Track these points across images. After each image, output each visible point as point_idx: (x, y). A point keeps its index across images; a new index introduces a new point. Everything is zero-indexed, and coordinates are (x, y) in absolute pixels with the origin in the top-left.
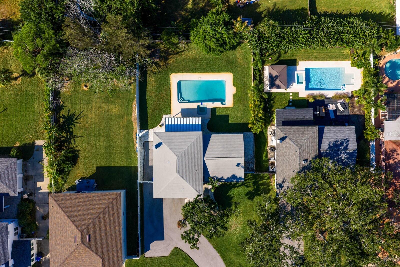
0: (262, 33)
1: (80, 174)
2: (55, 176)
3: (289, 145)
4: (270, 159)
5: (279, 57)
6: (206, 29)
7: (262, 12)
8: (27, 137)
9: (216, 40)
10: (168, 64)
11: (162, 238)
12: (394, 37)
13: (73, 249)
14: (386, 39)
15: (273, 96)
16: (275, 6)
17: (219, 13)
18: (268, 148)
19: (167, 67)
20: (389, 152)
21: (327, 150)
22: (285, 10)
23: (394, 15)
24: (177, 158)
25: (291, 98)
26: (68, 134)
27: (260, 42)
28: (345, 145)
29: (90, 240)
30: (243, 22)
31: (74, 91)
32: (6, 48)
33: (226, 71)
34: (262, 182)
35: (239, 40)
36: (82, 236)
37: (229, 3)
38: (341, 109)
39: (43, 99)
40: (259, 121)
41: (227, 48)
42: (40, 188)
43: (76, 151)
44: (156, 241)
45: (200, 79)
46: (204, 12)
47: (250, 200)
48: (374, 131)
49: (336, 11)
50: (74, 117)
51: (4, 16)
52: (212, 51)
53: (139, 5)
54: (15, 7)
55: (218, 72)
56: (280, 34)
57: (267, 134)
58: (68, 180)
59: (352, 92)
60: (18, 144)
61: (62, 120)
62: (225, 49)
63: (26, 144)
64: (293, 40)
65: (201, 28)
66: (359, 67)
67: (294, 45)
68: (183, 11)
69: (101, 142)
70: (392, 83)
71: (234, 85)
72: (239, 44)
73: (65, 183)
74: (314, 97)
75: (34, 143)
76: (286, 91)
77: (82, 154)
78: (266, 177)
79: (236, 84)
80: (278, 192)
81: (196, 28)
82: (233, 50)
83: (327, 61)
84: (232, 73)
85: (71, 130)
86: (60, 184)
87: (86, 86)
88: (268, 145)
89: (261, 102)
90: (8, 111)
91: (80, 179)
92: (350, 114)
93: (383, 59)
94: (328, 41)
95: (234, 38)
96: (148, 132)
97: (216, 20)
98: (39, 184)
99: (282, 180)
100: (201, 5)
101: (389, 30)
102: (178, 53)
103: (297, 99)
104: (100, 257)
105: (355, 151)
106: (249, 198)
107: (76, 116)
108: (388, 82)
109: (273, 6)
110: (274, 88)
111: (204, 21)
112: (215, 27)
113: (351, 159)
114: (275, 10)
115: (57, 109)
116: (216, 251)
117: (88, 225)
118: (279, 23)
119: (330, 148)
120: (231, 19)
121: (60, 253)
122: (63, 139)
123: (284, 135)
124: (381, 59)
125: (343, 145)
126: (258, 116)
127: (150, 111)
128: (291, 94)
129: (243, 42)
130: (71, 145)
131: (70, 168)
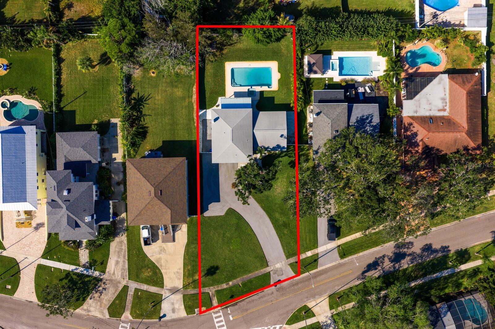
0: (301, 27)
1: (148, 147)
2: (129, 148)
3: (323, 119)
4: (309, 134)
5: (317, 48)
6: (255, 24)
7: (302, 10)
8: (103, 116)
9: (263, 32)
10: (223, 54)
11: (218, 201)
12: (411, 31)
13: (147, 202)
14: (403, 32)
15: (312, 80)
16: (313, 5)
17: (266, 11)
18: (308, 125)
19: (222, 57)
20: (407, 126)
21: (355, 123)
22: (322, 8)
23: (414, 13)
24: (231, 129)
25: (327, 82)
26: (139, 113)
27: (299, 34)
28: (370, 119)
29: (161, 194)
30: (285, 17)
31: (143, 77)
32: (85, 41)
33: (272, 59)
34: (302, 153)
35: (282, 33)
36: (155, 191)
37: (274, 2)
38: (368, 91)
39: (117, 83)
40: (299, 100)
41: (272, 39)
42: (115, 159)
43: (145, 127)
44: (213, 203)
45: (250, 67)
46: (253, 10)
47: (292, 168)
48: (395, 109)
49: (364, 9)
50: (144, 98)
51: (83, 13)
52: (260, 42)
53: (200, 4)
54: (93, 6)
55: (266, 61)
56: (316, 28)
57: (307, 113)
58: (139, 152)
59: (378, 77)
60: (96, 122)
61: (133, 101)
62: (271, 41)
63: (102, 122)
64: (327, 33)
65: (250, 23)
66: (383, 56)
67: (328, 37)
68: (235, 9)
69: (167, 120)
70: (411, 69)
71: (279, 72)
72: (283, 37)
73: (136, 154)
74: (346, 81)
75: (109, 120)
76: (322, 77)
77: (150, 130)
78: (305, 148)
79: (280, 70)
80: (314, 158)
81: (247, 23)
82: (277, 42)
83: (357, 51)
84: (277, 61)
85: (141, 110)
86: (132, 155)
87: (153, 73)
88: (308, 122)
89: (301, 85)
90: (88, 94)
91: (150, 151)
92: (376, 96)
93: (404, 49)
94: (356, 34)
95: (278, 32)
96: (206, 111)
97: (263, 16)
98: (114, 155)
99: (317, 147)
100: (251, 4)
101: (407, 24)
102: (232, 44)
103: (332, 83)
104: (169, 208)
105: (377, 124)
106: (291, 167)
107: (145, 98)
108: (408, 68)
109: (312, 4)
110: (312, 73)
111: (253, 17)
112: (262, 22)
113: (375, 131)
114: (313, 8)
115: (130, 92)
116: (263, 211)
117: (160, 182)
118: (315, 18)
119: (357, 121)
120: (275, 15)
121: (136, 206)
122: (134, 117)
123: (319, 111)
124: (402, 49)
125: (368, 119)
126: (299, 97)
127: (207, 95)
128: (327, 79)
129: (286, 35)
130: (141, 123)
131: (140, 142)
